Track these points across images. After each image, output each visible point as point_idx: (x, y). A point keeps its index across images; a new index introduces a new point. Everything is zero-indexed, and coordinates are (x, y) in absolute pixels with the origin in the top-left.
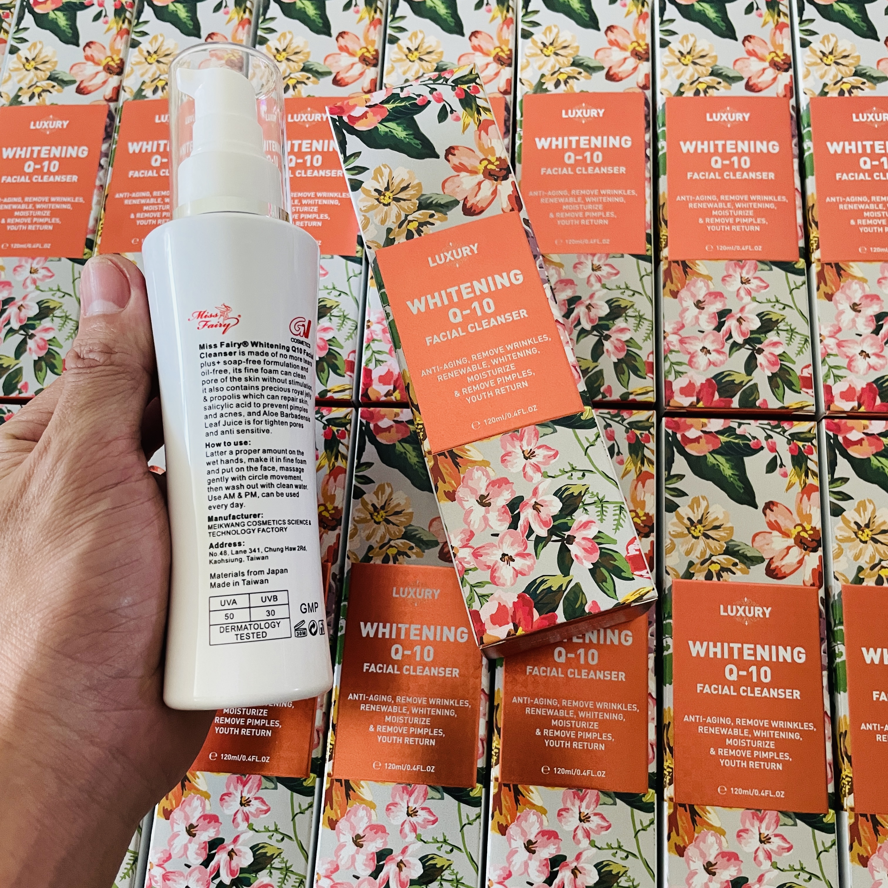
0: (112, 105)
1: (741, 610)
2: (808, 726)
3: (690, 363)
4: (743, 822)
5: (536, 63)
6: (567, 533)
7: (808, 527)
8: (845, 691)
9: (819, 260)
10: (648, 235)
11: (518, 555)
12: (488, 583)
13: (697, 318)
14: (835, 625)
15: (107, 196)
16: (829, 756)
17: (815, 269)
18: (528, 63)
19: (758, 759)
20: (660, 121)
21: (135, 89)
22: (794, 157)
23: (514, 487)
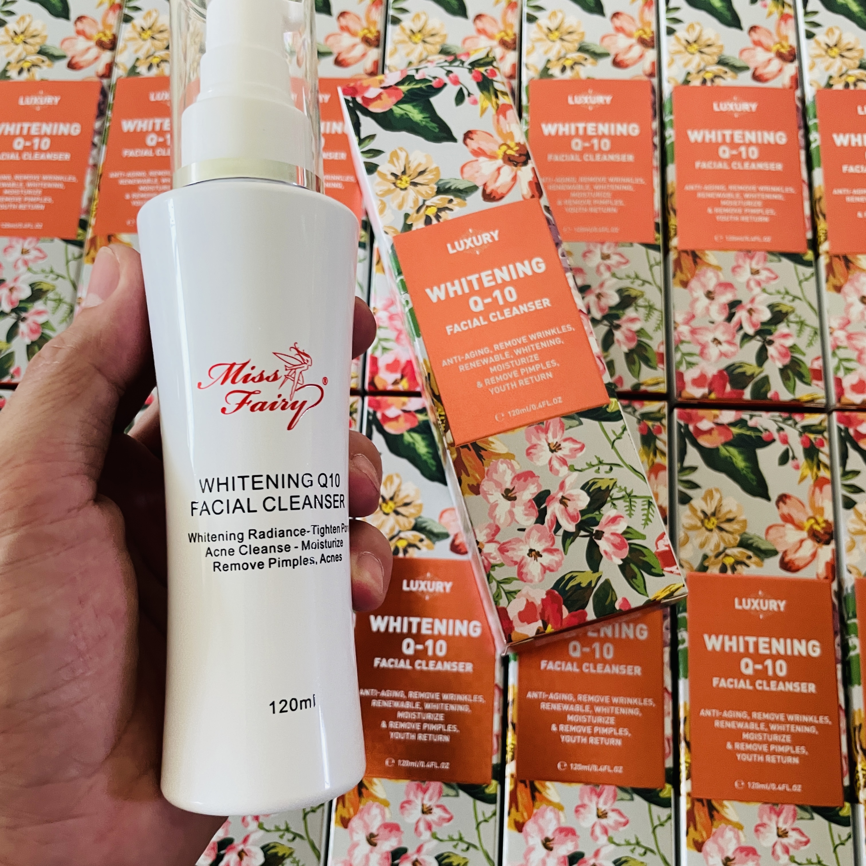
0: (105, 82)
1: (756, 602)
2: (825, 720)
3: (702, 354)
4: (761, 817)
5: (541, 48)
6: (595, 528)
7: (820, 520)
8: (859, 684)
9: (827, 253)
10: (657, 224)
11: (546, 550)
12: (515, 579)
13: (707, 309)
14: (849, 618)
15: (101, 176)
16: (844, 749)
17: (823, 261)
18: (533, 48)
19: (774, 753)
20: (667, 110)
21: (129, 66)
22: (800, 148)
23: (540, 481)
